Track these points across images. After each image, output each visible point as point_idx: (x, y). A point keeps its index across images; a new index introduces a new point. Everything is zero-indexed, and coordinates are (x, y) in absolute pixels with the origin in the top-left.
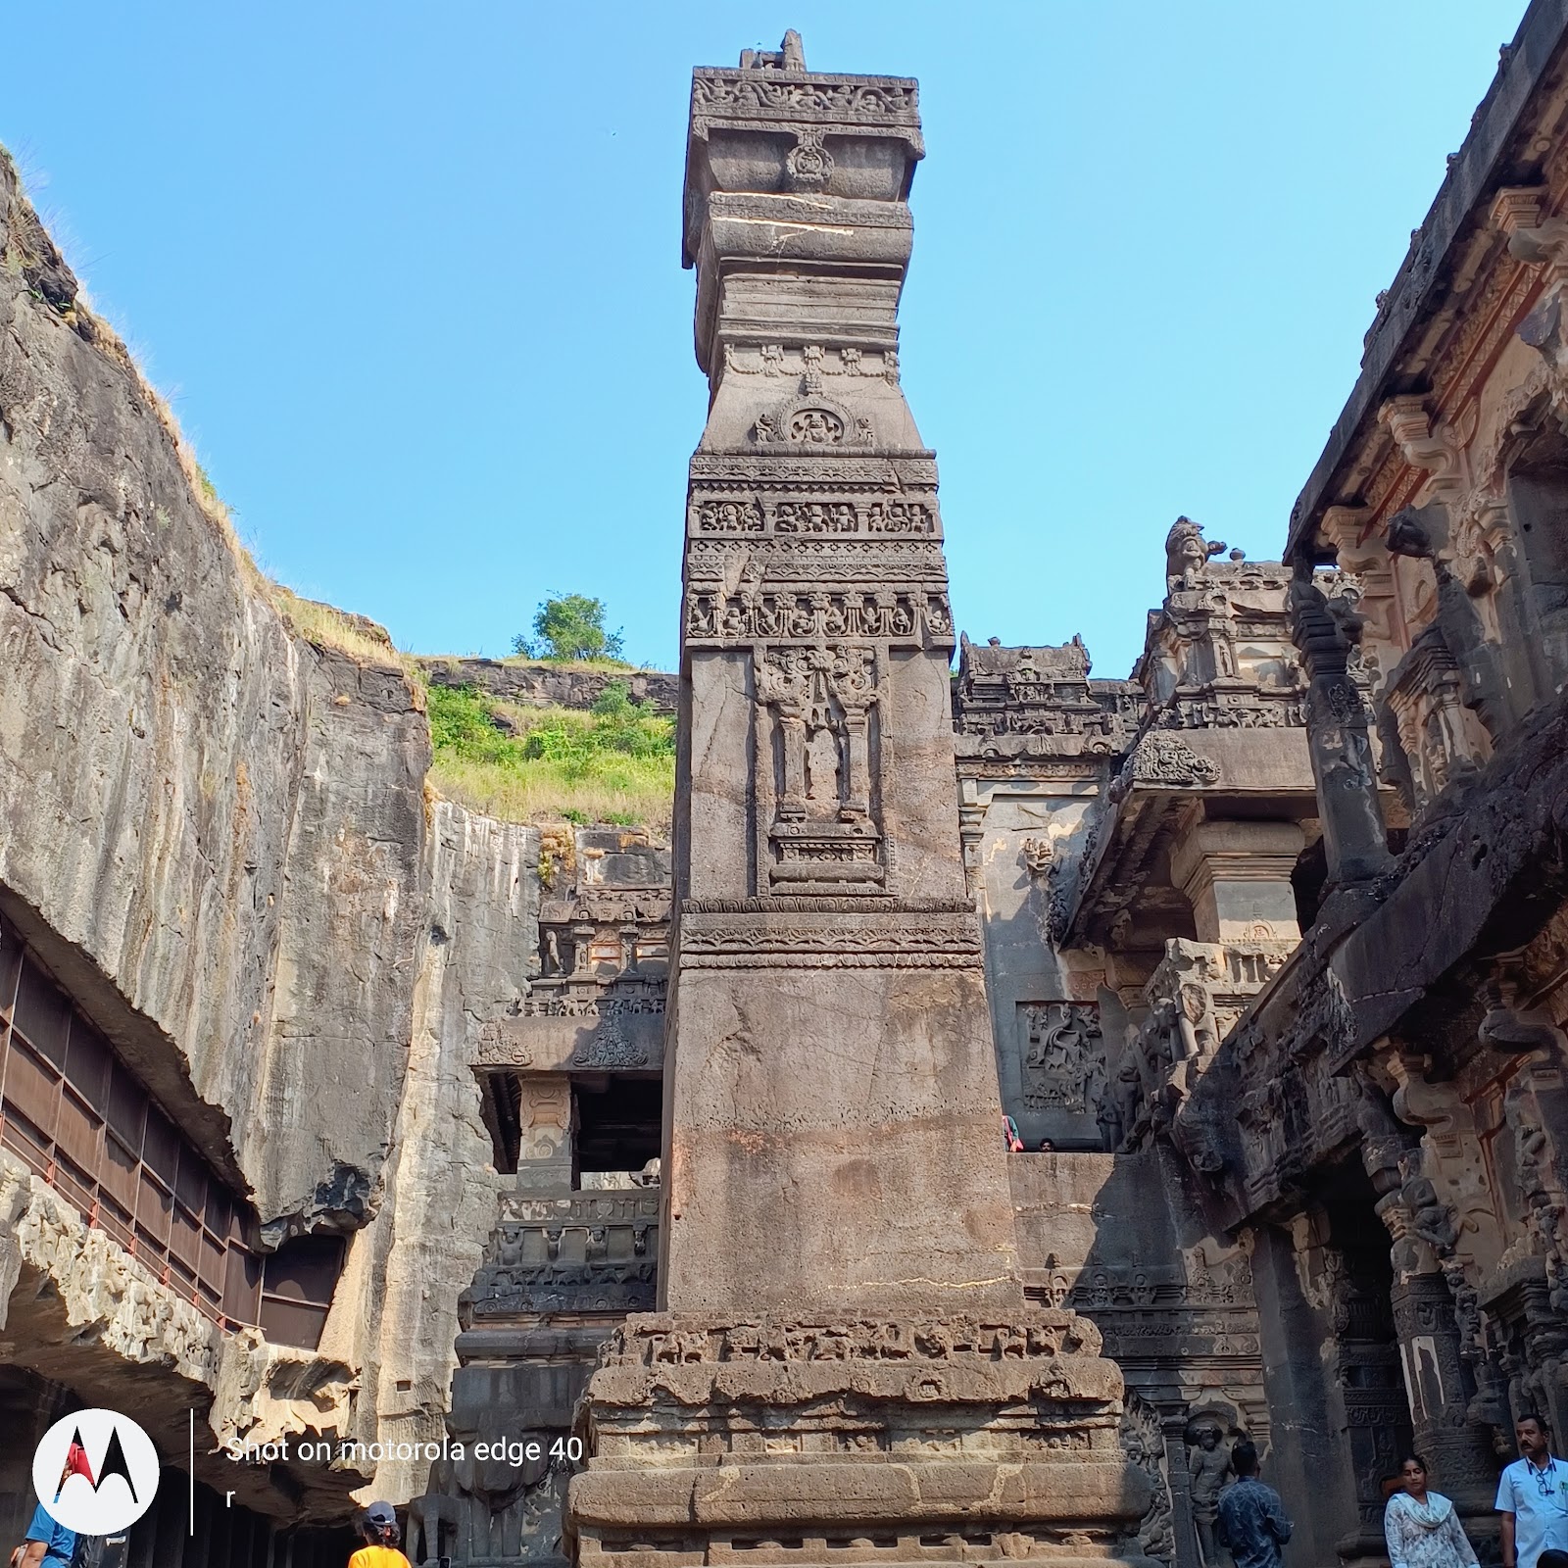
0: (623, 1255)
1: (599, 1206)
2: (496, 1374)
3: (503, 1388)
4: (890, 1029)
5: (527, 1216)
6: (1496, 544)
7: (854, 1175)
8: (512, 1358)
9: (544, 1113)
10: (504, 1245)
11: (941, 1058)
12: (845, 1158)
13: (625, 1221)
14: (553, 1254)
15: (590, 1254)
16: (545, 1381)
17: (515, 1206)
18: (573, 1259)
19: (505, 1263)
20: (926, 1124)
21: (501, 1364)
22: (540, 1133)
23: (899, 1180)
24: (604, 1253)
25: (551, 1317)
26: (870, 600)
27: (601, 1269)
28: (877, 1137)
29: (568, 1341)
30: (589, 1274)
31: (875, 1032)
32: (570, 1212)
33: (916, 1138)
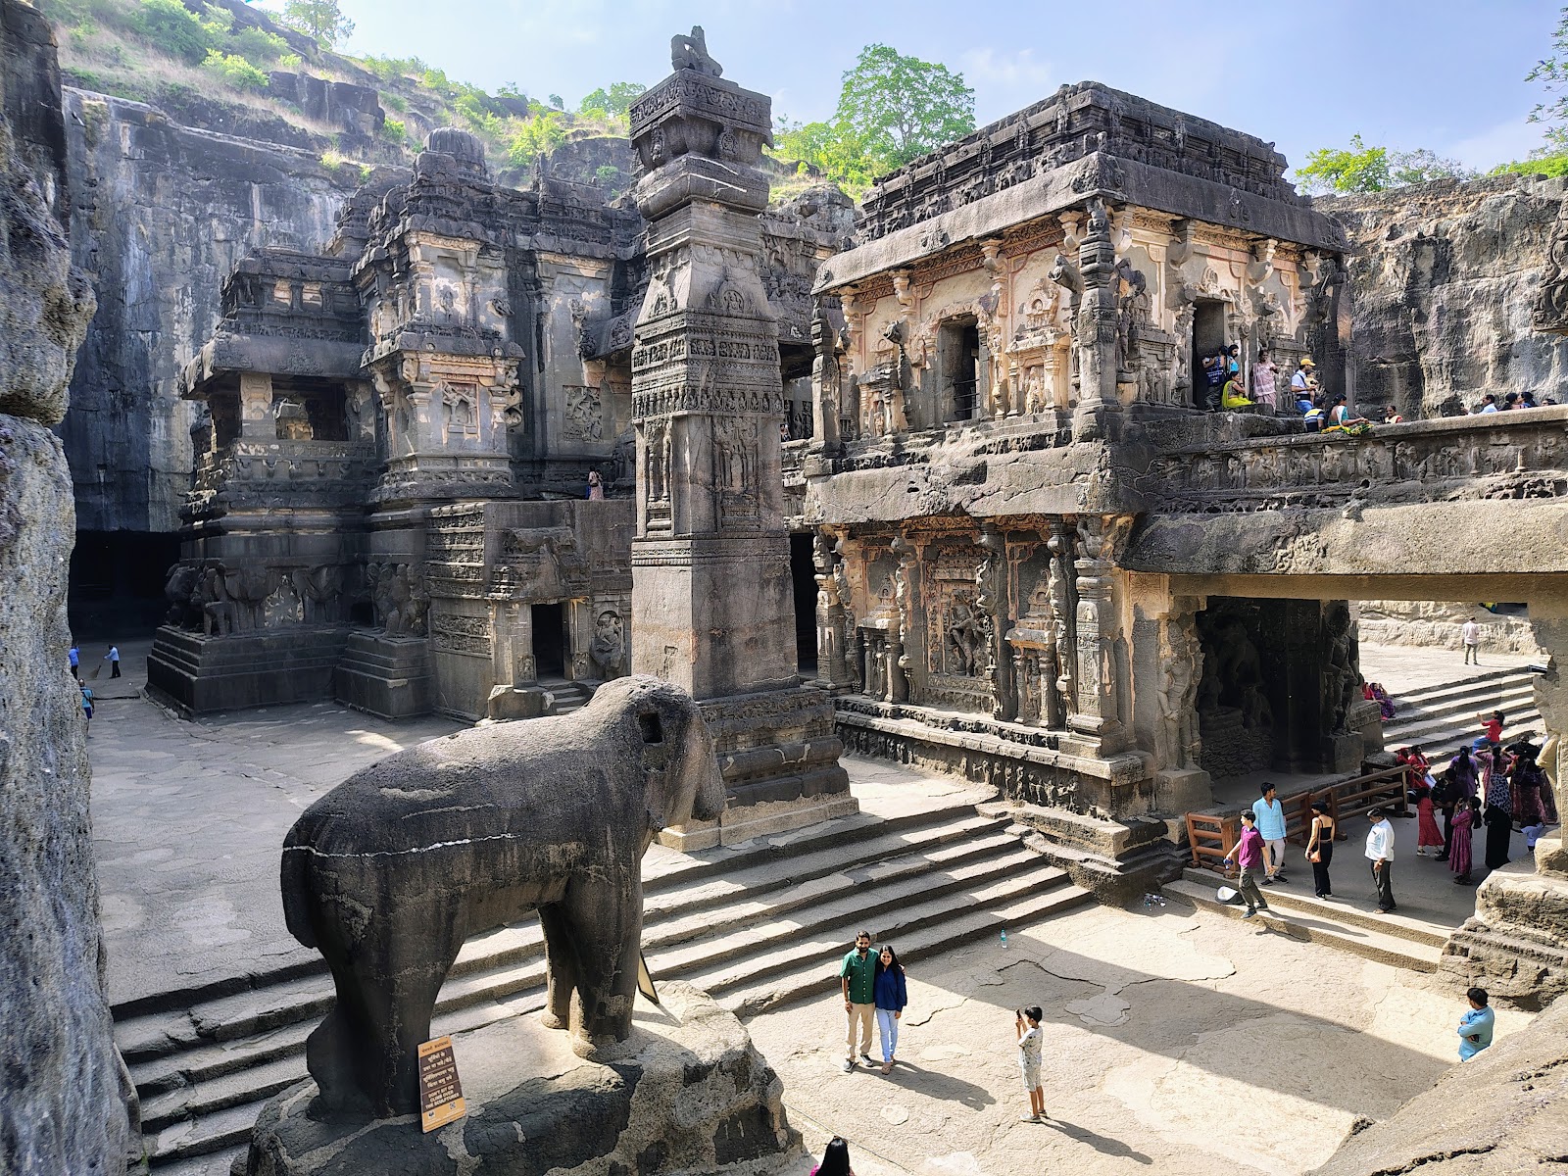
0: (311, 475)
1: (296, 448)
2: (247, 539)
3: (251, 546)
4: (762, 588)
5: (253, 453)
6: (929, 353)
7: (752, 642)
8: (253, 531)
9: (257, 393)
10: (241, 469)
11: (778, 597)
12: (748, 637)
13: (312, 457)
14: (270, 475)
15: (292, 475)
16: (276, 542)
17: (245, 447)
18: (282, 476)
19: (244, 479)
20: (773, 622)
21: (247, 534)
22: (254, 405)
23: (765, 642)
24: (300, 475)
25: (276, 508)
26: (755, 395)
27: (301, 484)
28: (758, 629)
29: (286, 522)
30: (294, 487)
31: (757, 588)
32: (278, 451)
33: (769, 627)
